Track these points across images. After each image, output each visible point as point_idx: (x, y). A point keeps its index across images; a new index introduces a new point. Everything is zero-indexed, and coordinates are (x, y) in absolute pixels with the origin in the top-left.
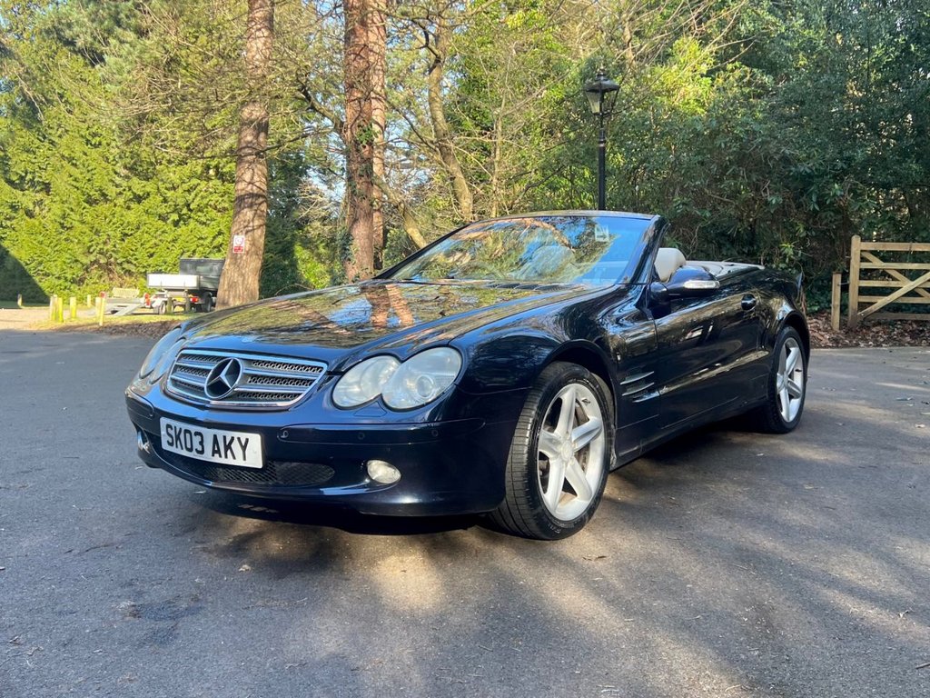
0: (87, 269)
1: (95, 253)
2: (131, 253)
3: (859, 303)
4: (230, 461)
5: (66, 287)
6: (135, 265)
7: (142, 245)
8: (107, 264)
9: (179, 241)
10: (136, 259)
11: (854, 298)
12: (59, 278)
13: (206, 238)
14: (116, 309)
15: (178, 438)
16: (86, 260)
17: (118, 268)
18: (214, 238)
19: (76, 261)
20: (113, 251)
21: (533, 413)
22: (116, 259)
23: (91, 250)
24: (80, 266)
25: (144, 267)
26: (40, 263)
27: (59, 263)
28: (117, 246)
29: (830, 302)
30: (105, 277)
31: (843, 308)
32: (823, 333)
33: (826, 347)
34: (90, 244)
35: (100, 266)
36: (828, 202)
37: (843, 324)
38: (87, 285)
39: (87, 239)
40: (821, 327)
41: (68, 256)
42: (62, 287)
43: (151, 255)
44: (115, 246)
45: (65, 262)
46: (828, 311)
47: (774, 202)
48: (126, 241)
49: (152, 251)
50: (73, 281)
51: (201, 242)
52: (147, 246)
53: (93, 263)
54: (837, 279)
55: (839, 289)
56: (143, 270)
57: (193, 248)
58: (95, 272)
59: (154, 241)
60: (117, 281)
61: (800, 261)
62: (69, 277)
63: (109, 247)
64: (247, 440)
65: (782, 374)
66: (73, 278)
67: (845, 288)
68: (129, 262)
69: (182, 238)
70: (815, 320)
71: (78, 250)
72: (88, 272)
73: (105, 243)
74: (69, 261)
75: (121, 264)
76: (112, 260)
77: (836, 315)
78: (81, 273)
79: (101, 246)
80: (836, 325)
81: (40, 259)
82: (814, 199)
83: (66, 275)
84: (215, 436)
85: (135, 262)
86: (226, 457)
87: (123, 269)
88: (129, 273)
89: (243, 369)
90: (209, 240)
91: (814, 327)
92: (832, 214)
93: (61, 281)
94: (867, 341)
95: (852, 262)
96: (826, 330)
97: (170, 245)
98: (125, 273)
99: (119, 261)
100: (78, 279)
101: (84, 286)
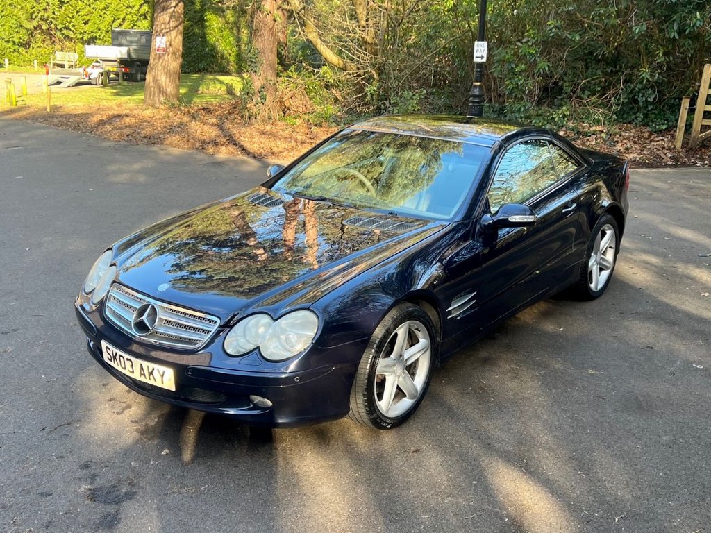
0: (32, 33)
1: (37, 19)
2: (69, 20)
4: (152, 382)
5: (15, 50)
6: (73, 31)
7: (78, 12)
8: (48, 29)
9: (110, 9)
10: (73, 26)
11: (698, 120)
12: (8, 42)
13: (134, 6)
14: (60, 80)
15: (115, 358)
16: (29, 26)
17: (58, 33)
18: (141, 6)
19: (21, 26)
20: (53, 18)
21: (373, 351)
22: (55, 25)
23: (34, 17)
24: (25, 31)
25: (81, 33)
28: (56, 13)
29: (677, 121)
30: (48, 42)
31: (688, 127)
32: (666, 151)
33: (667, 166)
34: (32, 11)
35: (43, 31)
36: (687, 32)
37: (685, 144)
38: (33, 48)
39: (29, 6)
40: (666, 146)
41: (14, 21)
42: (12, 50)
43: (86, 23)
44: (54, 13)
45: (11, 27)
46: (675, 129)
47: (637, 31)
48: (64, 8)
49: (87, 18)
50: (21, 45)
51: (129, 10)
52: (82, 13)
53: (36, 29)
54: (686, 103)
55: (686, 112)
56: (81, 37)
57: (122, 17)
58: (39, 37)
59: (88, 9)
60: (58, 46)
61: (656, 82)
62: (17, 41)
63: (49, 13)
64: (164, 372)
65: (596, 253)
66: (20, 42)
67: (692, 111)
68: (67, 28)
69: (113, 6)
70: (661, 138)
71: (22, 16)
72: (32, 37)
73: (45, 10)
74: (14, 26)
75: (61, 30)
76: (53, 26)
77: (680, 134)
78: (26, 38)
79: (41, 13)
80: (679, 144)
82: (675, 27)
83: (14, 39)
84: (142, 365)
85: (72, 29)
86: (150, 379)
87: (63, 34)
88: (67, 37)
89: (160, 315)
90: (136, 8)
91: (659, 145)
92: (690, 42)
93: (10, 45)
94: (703, 160)
95: (702, 89)
96: (669, 149)
97: (102, 13)
98: (65, 38)
99: (59, 28)
100: (24, 43)
101: (31, 49)
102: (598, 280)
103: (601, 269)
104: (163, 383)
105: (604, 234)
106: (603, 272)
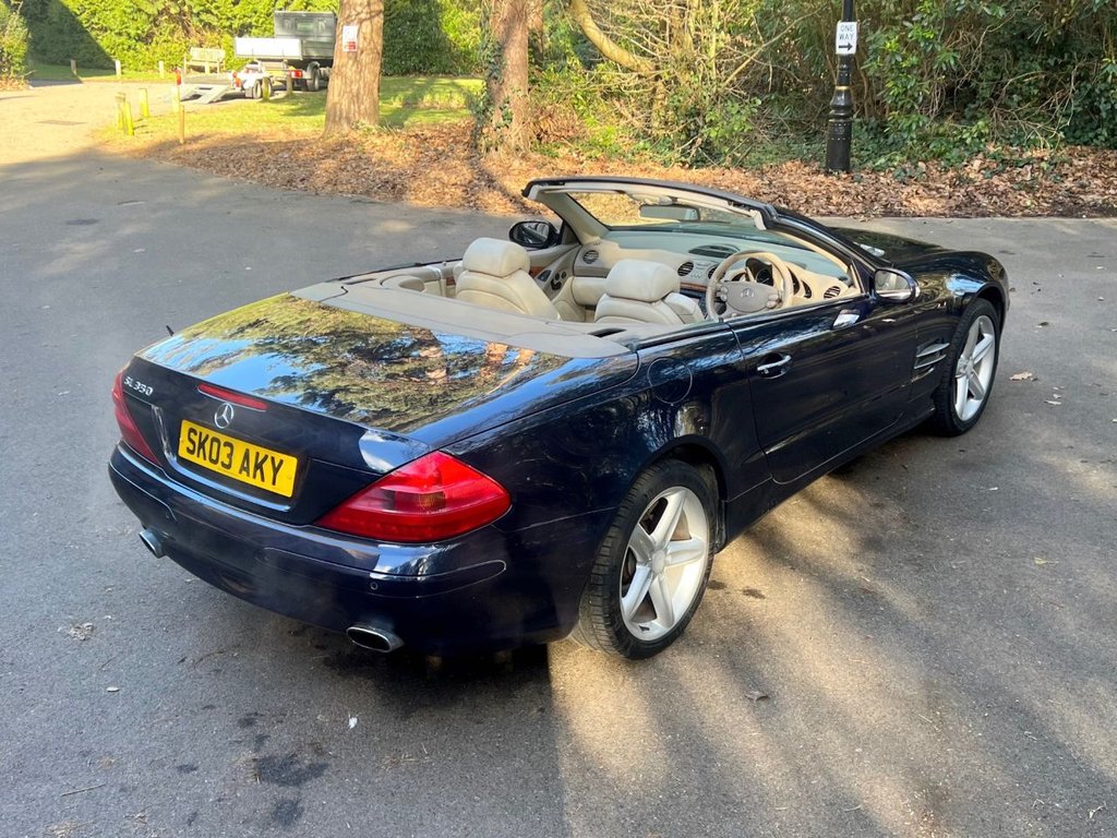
0: (155, 20)
5: (130, 47)
6: (216, 16)
8: (179, 14)
10: (217, 8)
12: (120, 34)
14: (199, 92)
16: (151, 9)
17: (195, 19)
19: (140, 10)
22: (190, 7)
24: (144, 17)
25: (228, 19)
26: (94, 14)
27: (117, 13)
30: (180, 33)
35: (171, 17)
38: (157, 43)
42: (126, 47)
43: (236, 3)
45: (125, 12)
50: (139, 39)
53: (160, 13)
56: (228, 24)
58: (166, 26)
60: (194, 40)
62: (133, 33)
66: (138, 35)
68: (208, 11)
72: (156, 26)
74: (129, 11)
75: (198, 14)
76: (186, 8)
78: (147, 28)
81: (93, 8)
83: (129, 31)
85: (215, 12)
87: (201, 21)
88: (208, 26)
93: (123, 39)
98: (204, 26)
99: (195, 11)
100: (144, 35)
101: (153, 45)
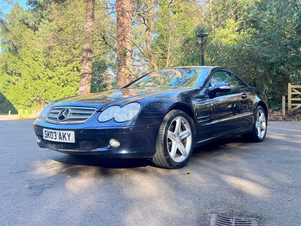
0: (32, 102)
1: (35, 97)
2: (48, 96)
3: (292, 106)
5: (25, 108)
6: (49, 100)
7: (51, 93)
8: (39, 100)
9: (64, 92)
11: (290, 104)
12: (23, 105)
13: (73, 91)
15: (48, 135)
16: (32, 99)
18: (76, 91)
19: (29, 99)
20: (42, 96)
21: (166, 124)
23: (34, 96)
24: (30, 101)
26: (17, 100)
27: (23, 100)
28: (43, 94)
29: (282, 106)
30: (39, 105)
31: (286, 108)
32: (280, 116)
33: (281, 121)
34: (34, 93)
35: (37, 101)
36: (279, 72)
37: (286, 114)
39: (33, 92)
40: (279, 115)
41: (26, 98)
42: (24, 108)
43: (54, 97)
44: (42, 94)
45: (25, 100)
46: (281, 109)
47: (261, 72)
48: (46, 92)
49: (55, 95)
51: (71, 92)
52: (53, 94)
53: (35, 100)
54: (284, 98)
55: (285, 101)
57: (68, 95)
58: (35, 103)
59: (55, 92)
60: (43, 106)
61: (271, 92)
62: (26, 105)
63: (40, 94)
64: (70, 133)
65: (258, 122)
66: (28, 105)
67: (287, 101)
68: (46, 99)
69: (65, 91)
70: (277, 112)
71: (30, 96)
72: (33, 103)
73: (39, 93)
74: (26, 99)
75: (44, 100)
76: (41, 99)
77: (284, 110)
78: (30, 103)
79: (37, 94)
80: (284, 114)
81: (17, 99)
82: (275, 71)
84: (60, 133)
85: (49, 99)
86: (63, 140)
87: (45, 102)
89: (70, 111)
91: (277, 114)
92: (281, 76)
93: (24, 106)
94: (295, 119)
95: (289, 92)
96: (281, 116)
97: (61, 94)
98: (45, 103)
99: (43, 99)
100: (29, 105)
101: (32, 107)
102: (261, 135)
103: (261, 130)
104: (69, 140)
105: (260, 115)
106: (262, 131)
